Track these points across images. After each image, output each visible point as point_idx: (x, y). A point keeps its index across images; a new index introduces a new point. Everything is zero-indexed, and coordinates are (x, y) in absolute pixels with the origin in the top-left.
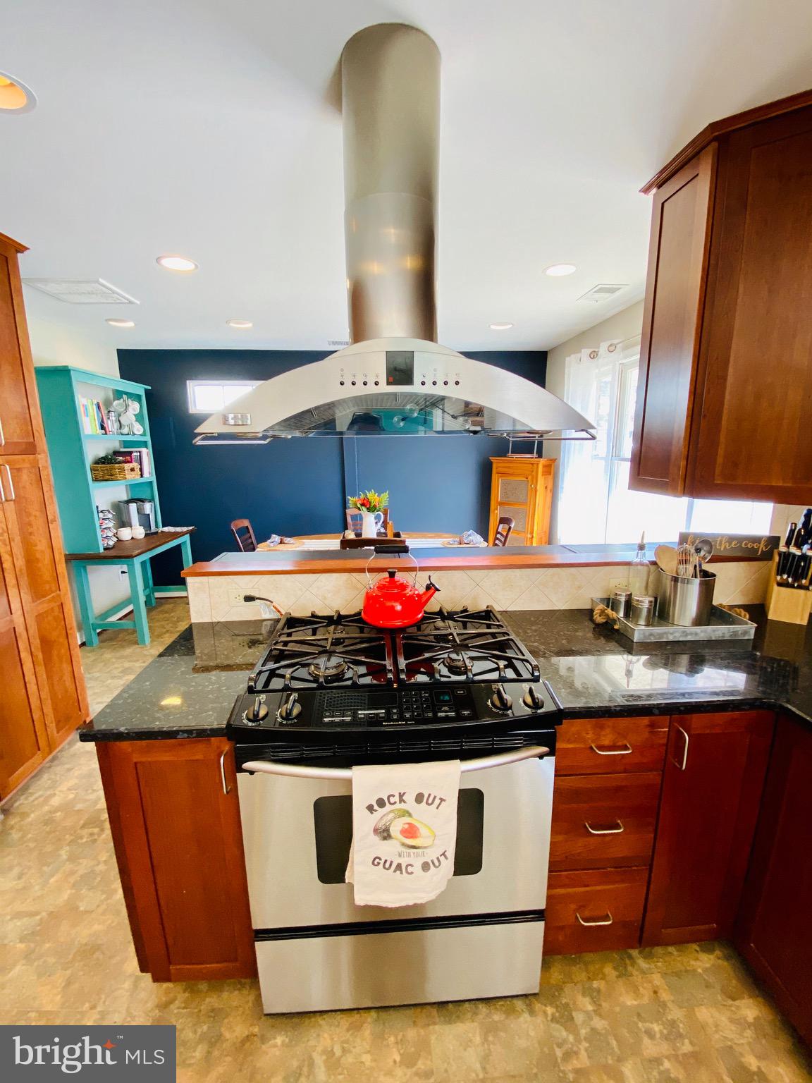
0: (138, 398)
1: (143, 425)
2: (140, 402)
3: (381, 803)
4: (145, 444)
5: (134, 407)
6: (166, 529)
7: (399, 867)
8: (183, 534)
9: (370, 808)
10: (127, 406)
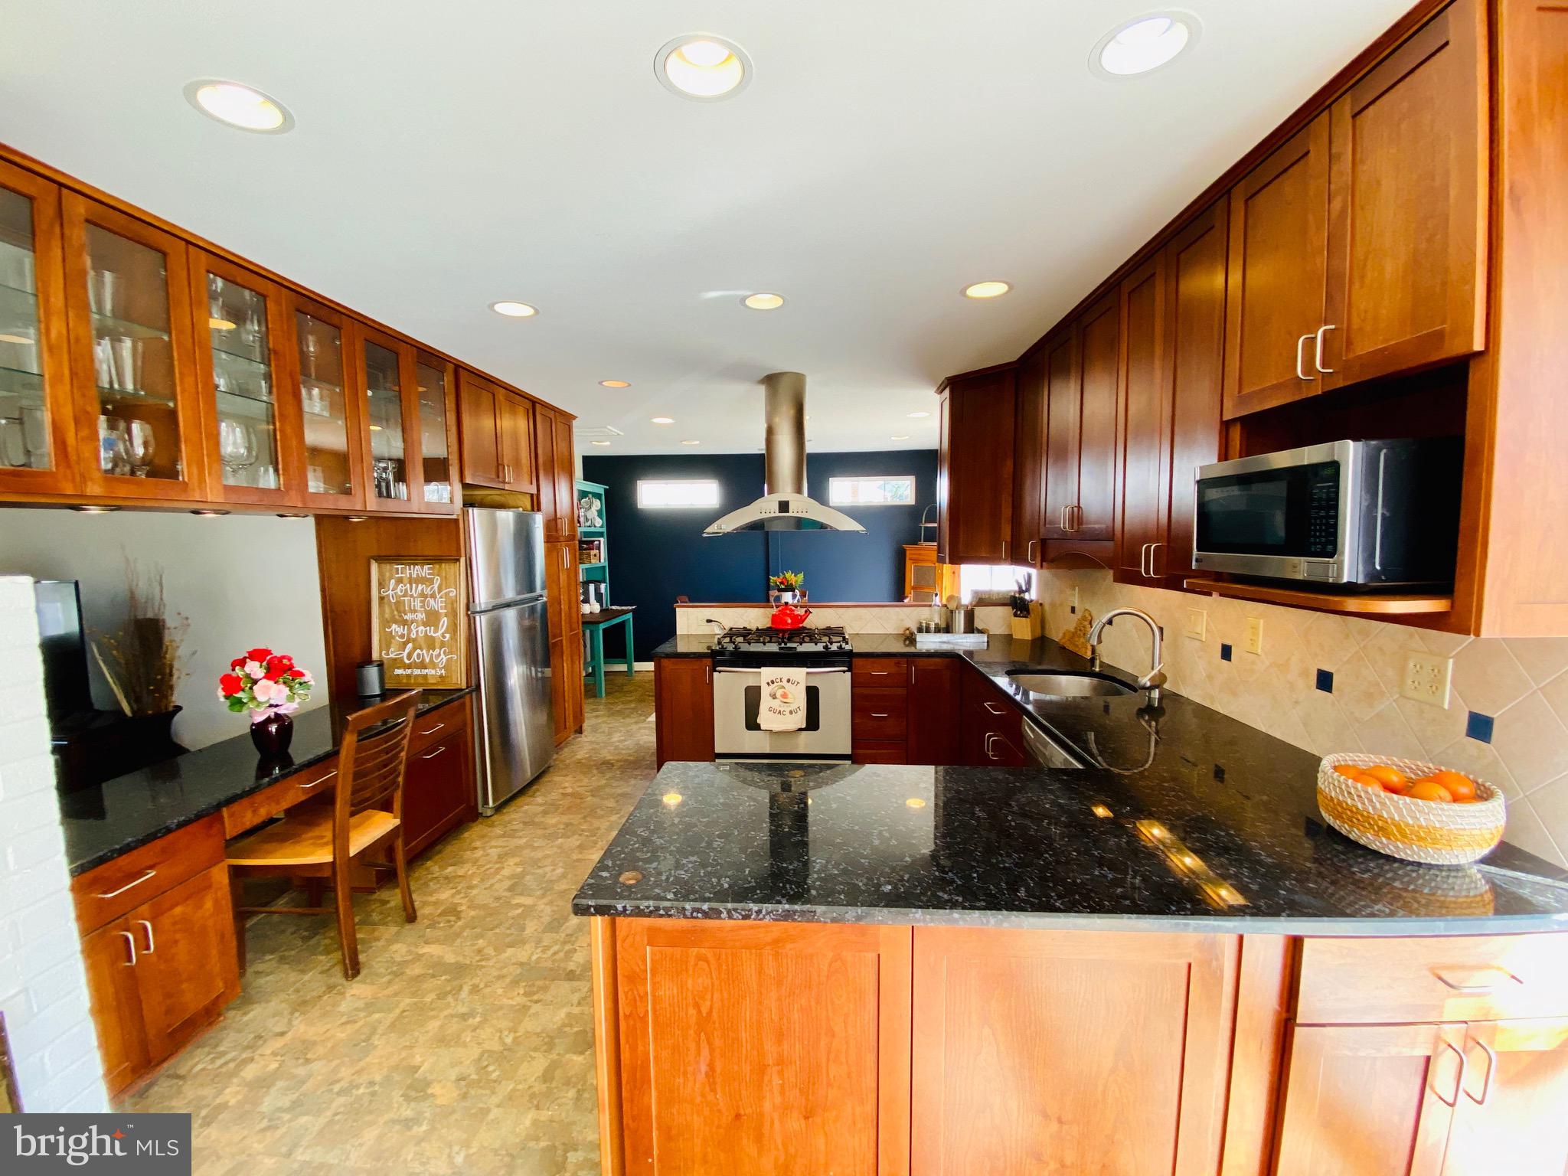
0: (597, 496)
1: (601, 518)
2: (601, 500)
3: (773, 682)
4: (601, 534)
5: (597, 504)
6: (614, 607)
7: (780, 712)
8: (626, 612)
9: (768, 684)
10: (592, 503)
